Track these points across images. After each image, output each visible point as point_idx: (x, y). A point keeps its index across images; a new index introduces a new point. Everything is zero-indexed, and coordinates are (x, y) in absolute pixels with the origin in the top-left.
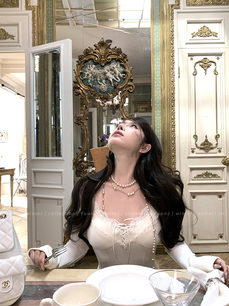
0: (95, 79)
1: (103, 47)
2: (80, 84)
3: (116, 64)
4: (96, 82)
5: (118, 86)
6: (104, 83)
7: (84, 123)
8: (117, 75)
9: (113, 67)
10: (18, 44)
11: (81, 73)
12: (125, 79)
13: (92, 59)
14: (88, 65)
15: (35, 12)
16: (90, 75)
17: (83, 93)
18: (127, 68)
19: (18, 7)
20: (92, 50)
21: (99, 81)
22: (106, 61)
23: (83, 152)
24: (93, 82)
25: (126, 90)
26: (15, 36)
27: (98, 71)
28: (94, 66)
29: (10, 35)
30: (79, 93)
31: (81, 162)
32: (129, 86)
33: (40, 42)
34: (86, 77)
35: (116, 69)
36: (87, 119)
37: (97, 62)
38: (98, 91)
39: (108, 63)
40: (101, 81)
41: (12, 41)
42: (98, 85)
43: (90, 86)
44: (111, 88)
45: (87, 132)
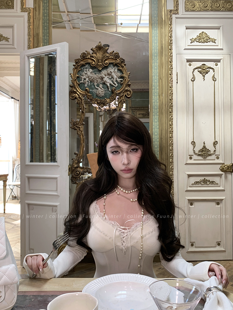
0: (92, 83)
1: (101, 51)
2: (76, 88)
3: (114, 69)
4: (93, 86)
5: (115, 91)
6: (101, 88)
7: (80, 128)
8: (115, 80)
9: (111, 72)
10: (13, 47)
11: (78, 77)
12: (122, 84)
13: (89, 64)
14: (85, 69)
15: (31, 14)
16: (87, 79)
17: (79, 97)
18: (125, 73)
19: (13, 8)
20: (89, 54)
21: (96, 86)
22: (104, 65)
23: (79, 158)
24: (90, 87)
25: (123, 95)
26: (9, 38)
27: (95, 76)
28: (91, 70)
29: (4, 37)
30: (76, 97)
31: (77, 167)
32: (127, 91)
33: (36, 45)
34: (82, 82)
35: (113, 74)
36: (83, 124)
37: (95, 67)
38: (95, 96)
39: (106, 67)
40: (98, 86)
41: (6, 43)
42: (95, 90)
43: (86, 90)
44: (108, 93)
45: (83, 137)
